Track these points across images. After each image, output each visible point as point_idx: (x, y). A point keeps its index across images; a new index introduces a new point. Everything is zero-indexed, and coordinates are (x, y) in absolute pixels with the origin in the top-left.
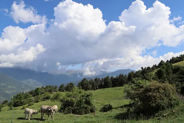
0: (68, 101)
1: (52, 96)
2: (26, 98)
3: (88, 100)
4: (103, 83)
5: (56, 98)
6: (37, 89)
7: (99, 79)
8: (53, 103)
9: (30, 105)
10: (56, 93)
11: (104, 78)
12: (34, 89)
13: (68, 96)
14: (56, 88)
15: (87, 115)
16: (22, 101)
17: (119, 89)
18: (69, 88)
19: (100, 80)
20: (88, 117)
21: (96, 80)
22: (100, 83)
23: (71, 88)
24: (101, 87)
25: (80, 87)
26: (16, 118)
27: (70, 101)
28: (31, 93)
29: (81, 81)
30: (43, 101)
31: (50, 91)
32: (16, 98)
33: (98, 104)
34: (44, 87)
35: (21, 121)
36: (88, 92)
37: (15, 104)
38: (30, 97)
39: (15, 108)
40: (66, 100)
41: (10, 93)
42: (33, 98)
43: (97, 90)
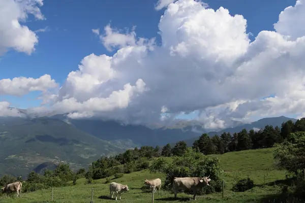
0: (177, 171)
1: (150, 163)
2: (111, 165)
3: (210, 170)
4: (236, 142)
5: (158, 166)
6: (128, 152)
7: (229, 134)
8: (153, 175)
9: (117, 178)
10: (158, 158)
11: (237, 133)
12: (123, 152)
13: (178, 164)
14: (157, 150)
15: (210, 196)
16: (105, 170)
17: (265, 153)
18: (179, 150)
19: (231, 136)
20: (210, 199)
21: (223, 136)
22: (230, 142)
23: (181, 150)
24: (233, 148)
25: (197, 149)
26: (98, 196)
27: (180, 172)
28: (118, 158)
29: (198, 139)
30: (138, 171)
31: (148, 156)
32: (96, 165)
33: (228, 178)
34: (139, 148)
35: (105, 201)
36: (211, 157)
37: (95, 175)
38: (118, 164)
39: (95, 181)
40: (175, 170)
41: (87, 158)
42: (121, 166)
43: (226, 154)
